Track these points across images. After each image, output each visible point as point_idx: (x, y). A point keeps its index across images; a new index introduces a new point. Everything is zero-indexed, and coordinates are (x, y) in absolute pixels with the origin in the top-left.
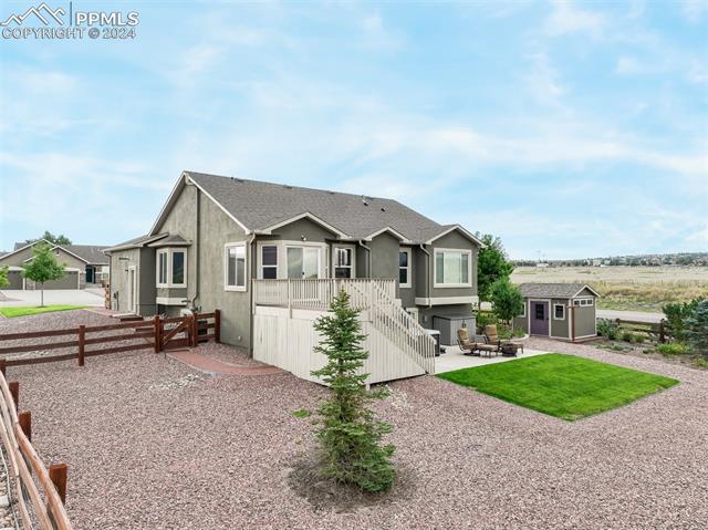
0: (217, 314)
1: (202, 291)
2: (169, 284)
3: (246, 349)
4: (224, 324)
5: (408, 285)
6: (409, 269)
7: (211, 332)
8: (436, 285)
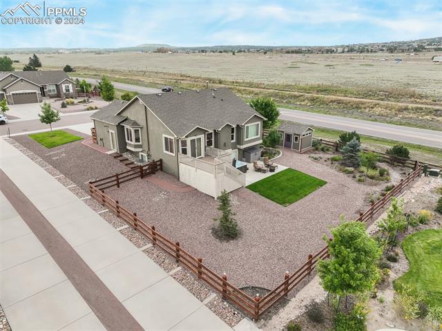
0: (161, 160)
1: (151, 149)
2: (133, 143)
3: (176, 177)
4: (164, 165)
5: (234, 141)
6: (235, 134)
7: (158, 167)
8: (246, 140)
